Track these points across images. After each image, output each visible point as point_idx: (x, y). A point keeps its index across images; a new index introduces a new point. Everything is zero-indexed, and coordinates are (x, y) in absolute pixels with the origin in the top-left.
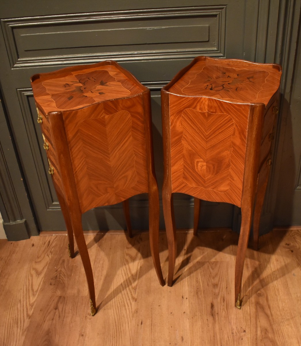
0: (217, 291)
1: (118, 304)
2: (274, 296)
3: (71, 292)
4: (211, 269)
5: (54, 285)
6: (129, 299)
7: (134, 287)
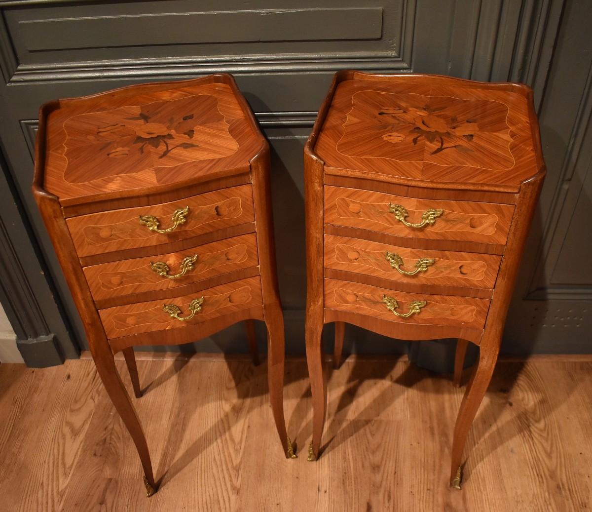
0: (378, 478)
1: (208, 498)
2: (477, 491)
3: (129, 472)
4: (369, 435)
5: (101, 456)
6: (227, 490)
7: (236, 466)
